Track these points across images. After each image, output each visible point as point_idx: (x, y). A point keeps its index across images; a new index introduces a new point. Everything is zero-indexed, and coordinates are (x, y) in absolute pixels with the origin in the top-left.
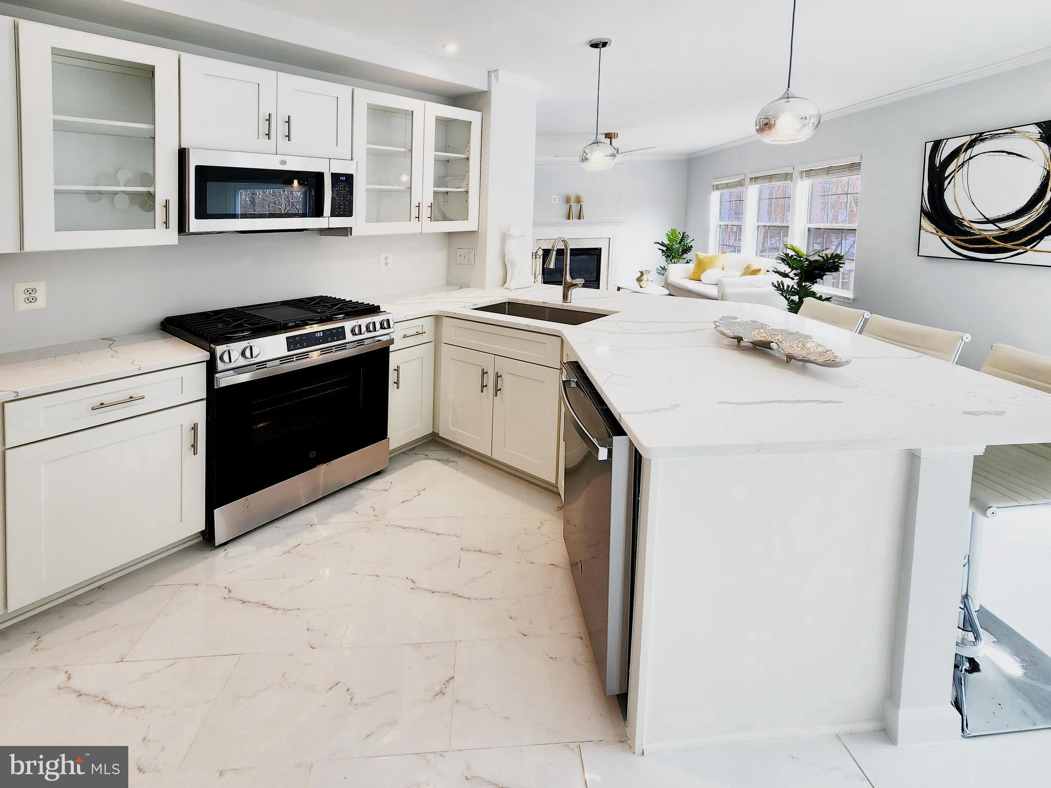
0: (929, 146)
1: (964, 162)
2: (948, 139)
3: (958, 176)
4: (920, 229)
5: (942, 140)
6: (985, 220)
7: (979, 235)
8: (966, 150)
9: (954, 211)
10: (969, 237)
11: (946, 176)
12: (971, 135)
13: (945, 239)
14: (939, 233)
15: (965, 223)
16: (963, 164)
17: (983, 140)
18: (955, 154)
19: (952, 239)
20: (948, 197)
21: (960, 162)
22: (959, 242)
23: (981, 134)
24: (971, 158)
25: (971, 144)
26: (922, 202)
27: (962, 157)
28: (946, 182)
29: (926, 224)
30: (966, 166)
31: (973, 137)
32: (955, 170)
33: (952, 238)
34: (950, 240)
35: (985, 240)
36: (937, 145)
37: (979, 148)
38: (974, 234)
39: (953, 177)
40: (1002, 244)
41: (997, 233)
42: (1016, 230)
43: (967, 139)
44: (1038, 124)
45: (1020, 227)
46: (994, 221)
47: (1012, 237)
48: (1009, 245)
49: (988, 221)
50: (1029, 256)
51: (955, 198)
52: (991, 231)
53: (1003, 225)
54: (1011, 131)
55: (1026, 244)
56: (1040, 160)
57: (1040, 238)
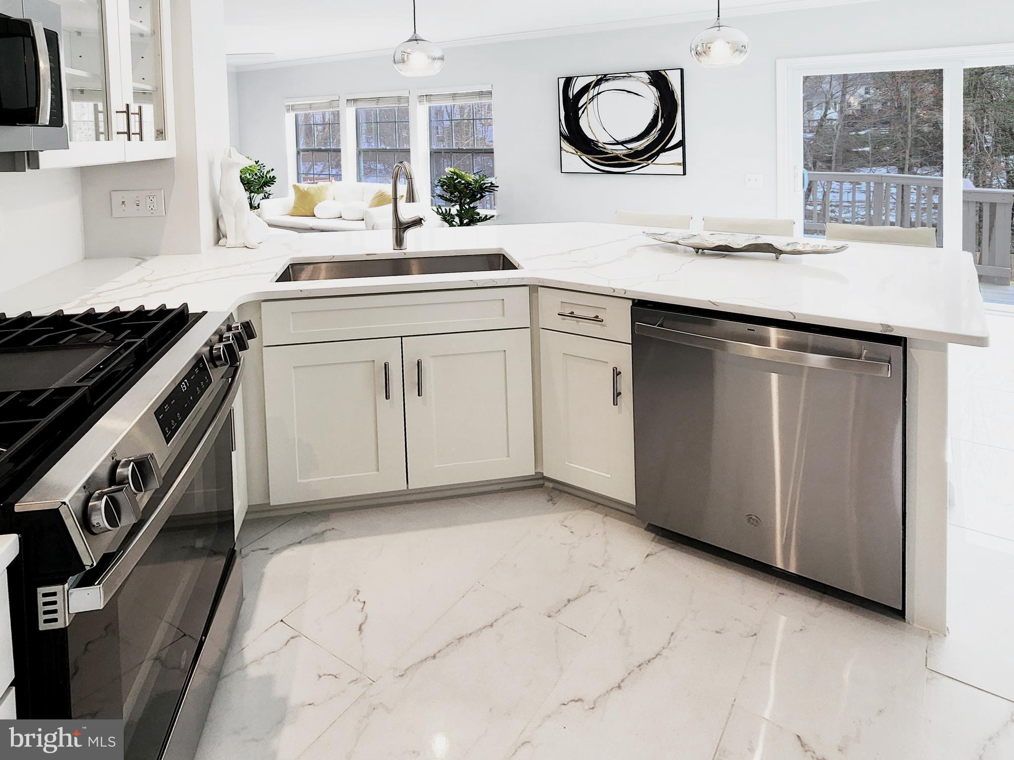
0: (562, 82)
1: (593, 96)
2: (578, 77)
3: (590, 107)
4: (561, 150)
5: (572, 77)
6: (616, 142)
7: (611, 154)
8: (594, 87)
9: (590, 136)
10: (604, 156)
11: (579, 106)
12: (597, 75)
13: (584, 158)
14: (579, 153)
15: (600, 145)
16: (593, 98)
17: (607, 80)
18: (585, 89)
19: (590, 158)
20: (583, 123)
21: (591, 96)
22: (596, 160)
23: (605, 75)
24: (598, 94)
25: (598, 83)
26: (560, 128)
27: (592, 93)
28: (580, 112)
29: (566, 145)
30: (595, 100)
31: (599, 77)
32: (586, 103)
33: (588, 156)
34: (588, 159)
35: (617, 158)
36: (568, 81)
37: (604, 86)
38: (607, 153)
39: (586, 107)
40: (630, 160)
41: (625, 152)
42: (640, 149)
43: (594, 78)
44: (647, 72)
45: (642, 147)
46: (622, 143)
47: (637, 154)
48: (635, 161)
49: (618, 143)
50: (651, 168)
51: (589, 125)
52: (620, 150)
53: (630, 146)
54: (628, 75)
55: (648, 159)
56: (650, 98)
57: (657, 154)
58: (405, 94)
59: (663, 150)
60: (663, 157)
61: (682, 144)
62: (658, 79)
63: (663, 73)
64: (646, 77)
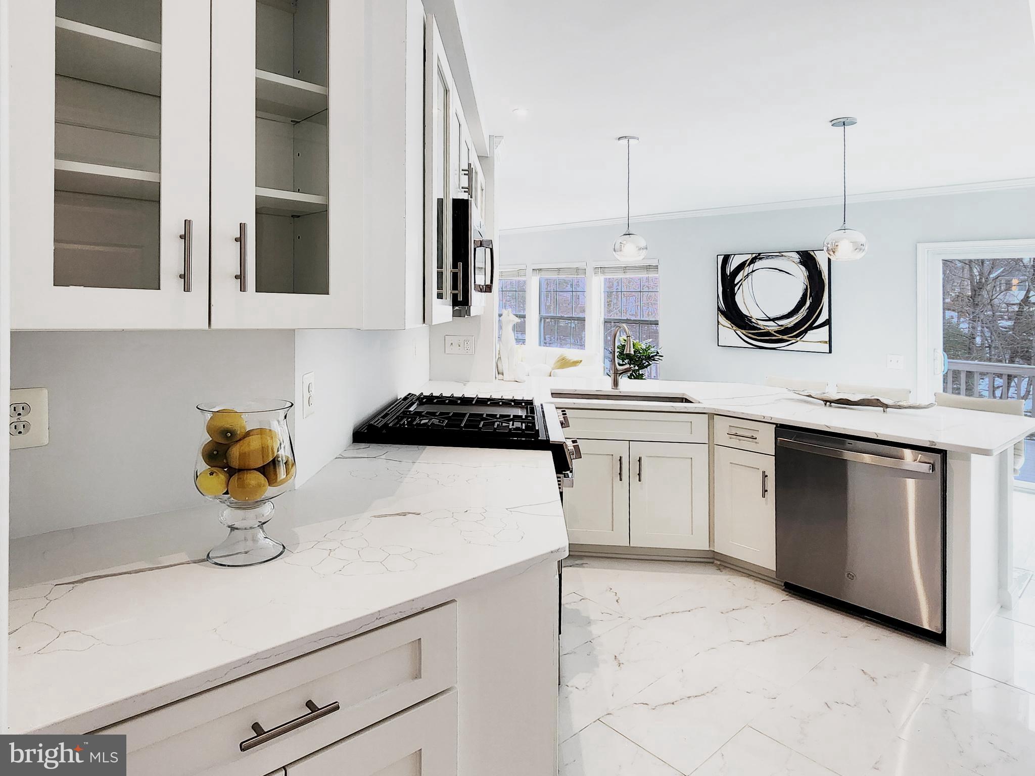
0: (721, 258)
1: (748, 274)
2: (735, 255)
3: (745, 283)
4: (718, 324)
5: (729, 255)
6: (768, 319)
7: (763, 329)
8: (749, 265)
9: (745, 312)
10: (756, 331)
11: (735, 283)
12: (752, 254)
13: (739, 332)
14: (734, 328)
15: (753, 320)
16: (748, 275)
17: (761, 259)
18: (741, 267)
19: (744, 333)
20: (738, 299)
21: (746, 274)
22: (750, 335)
23: (759, 254)
24: (753, 271)
25: (753, 261)
26: (718, 303)
27: (747, 270)
28: (736, 288)
29: (722, 320)
30: (750, 277)
31: (754, 255)
32: (742, 279)
33: (744, 332)
34: (743, 333)
35: (768, 334)
36: (726, 258)
37: (758, 264)
38: (760, 329)
39: (741, 284)
40: (781, 337)
41: (776, 328)
42: (789, 326)
43: (749, 257)
44: (798, 252)
45: (792, 324)
46: (774, 320)
47: (786, 331)
48: (785, 337)
49: (770, 320)
50: (799, 345)
51: (745, 301)
52: (772, 327)
53: (780, 322)
54: (780, 254)
55: (797, 336)
56: (800, 277)
57: (806, 331)
58: (581, 265)
59: (811, 328)
60: (810, 335)
61: (828, 322)
62: (807, 259)
63: (812, 253)
64: (796, 257)
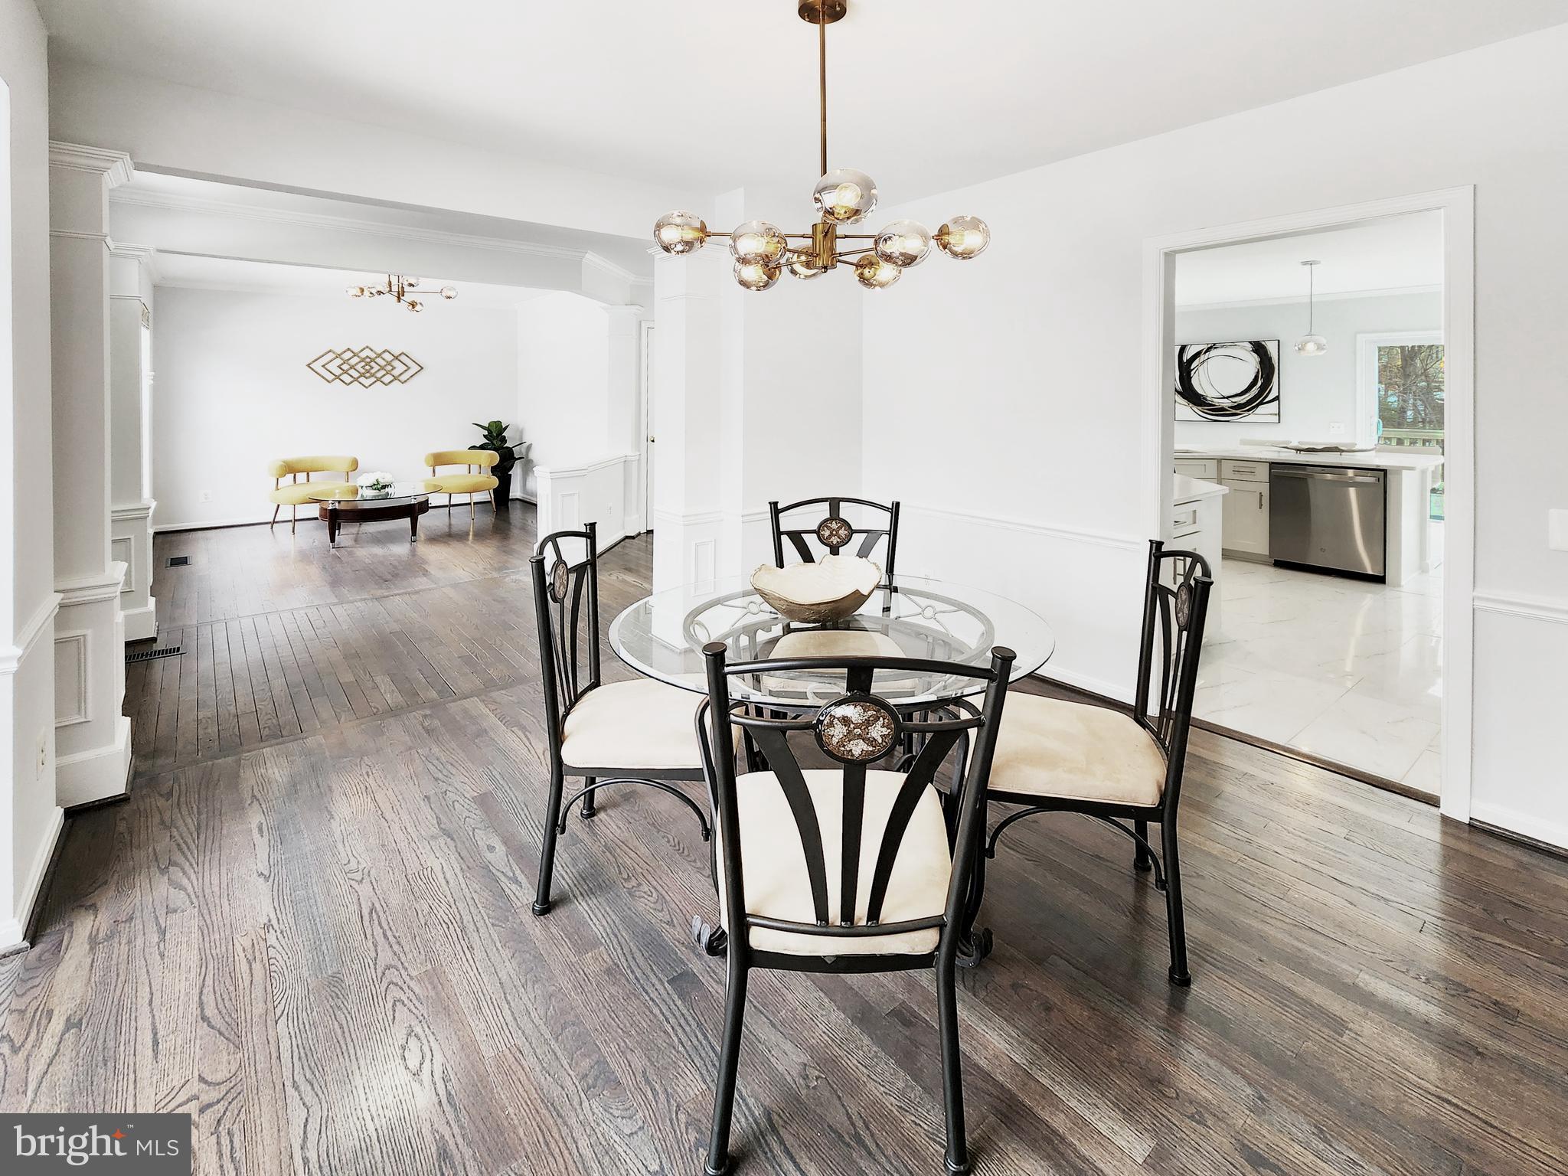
0: (1178, 349)
1: (1204, 360)
2: (1191, 345)
3: (1201, 369)
4: (1175, 403)
5: (1186, 346)
6: (1222, 397)
7: (1218, 406)
8: (1205, 353)
9: (1200, 391)
10: (1211, 407)
11: (1192, 368)
12: (1207, 344)
13: (1195, 409)
14: (1191, 405)
15: (1208, 399)
16: (1203, 362)
17: (1215, 348)
18: (1197, 355)
20: (1195, 382)
21: (1201, 361)
22: (1204, 410)
23: (1214, 344)
24: (1208, 359)
25: (1209, 350)
26: (1175, 385)
27: (1202, 357)
28: (1193, 373)
29: (1179, 398)
30: (1205, 363)
31: (1210, 345)
32: (1198, 365)
33: (1200, 408)
34: (1198, 409)
35: (1223, 409)
36: (1183, 349)
37: (1213, 353)
38: (1214, 405)
39: (1197, 369)
40: (1234, 411)
41: (1230, 405)
42: (1242, 402)
43: (1206, 347)
44: (1250, 342)
45: (1245, 401)
46: (1228, 398)
47: (1239, 406)
48: (1238, 412)
49: (1224, 398)
50: (1251, 417)
51: (1200, 383)
52: (1226, 403)
53: (1234, 400)
54: (1234, 344)
55: (1249, 410)
56: (1252, 363)
57: (1257, 406)
59: (1261, 403)
60: (1261, 409)
61: (1277, 398)
62: (1259, 348)
63: (1263, 343)
64: (1249, 347)
